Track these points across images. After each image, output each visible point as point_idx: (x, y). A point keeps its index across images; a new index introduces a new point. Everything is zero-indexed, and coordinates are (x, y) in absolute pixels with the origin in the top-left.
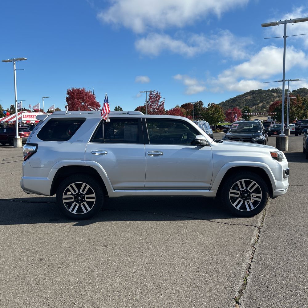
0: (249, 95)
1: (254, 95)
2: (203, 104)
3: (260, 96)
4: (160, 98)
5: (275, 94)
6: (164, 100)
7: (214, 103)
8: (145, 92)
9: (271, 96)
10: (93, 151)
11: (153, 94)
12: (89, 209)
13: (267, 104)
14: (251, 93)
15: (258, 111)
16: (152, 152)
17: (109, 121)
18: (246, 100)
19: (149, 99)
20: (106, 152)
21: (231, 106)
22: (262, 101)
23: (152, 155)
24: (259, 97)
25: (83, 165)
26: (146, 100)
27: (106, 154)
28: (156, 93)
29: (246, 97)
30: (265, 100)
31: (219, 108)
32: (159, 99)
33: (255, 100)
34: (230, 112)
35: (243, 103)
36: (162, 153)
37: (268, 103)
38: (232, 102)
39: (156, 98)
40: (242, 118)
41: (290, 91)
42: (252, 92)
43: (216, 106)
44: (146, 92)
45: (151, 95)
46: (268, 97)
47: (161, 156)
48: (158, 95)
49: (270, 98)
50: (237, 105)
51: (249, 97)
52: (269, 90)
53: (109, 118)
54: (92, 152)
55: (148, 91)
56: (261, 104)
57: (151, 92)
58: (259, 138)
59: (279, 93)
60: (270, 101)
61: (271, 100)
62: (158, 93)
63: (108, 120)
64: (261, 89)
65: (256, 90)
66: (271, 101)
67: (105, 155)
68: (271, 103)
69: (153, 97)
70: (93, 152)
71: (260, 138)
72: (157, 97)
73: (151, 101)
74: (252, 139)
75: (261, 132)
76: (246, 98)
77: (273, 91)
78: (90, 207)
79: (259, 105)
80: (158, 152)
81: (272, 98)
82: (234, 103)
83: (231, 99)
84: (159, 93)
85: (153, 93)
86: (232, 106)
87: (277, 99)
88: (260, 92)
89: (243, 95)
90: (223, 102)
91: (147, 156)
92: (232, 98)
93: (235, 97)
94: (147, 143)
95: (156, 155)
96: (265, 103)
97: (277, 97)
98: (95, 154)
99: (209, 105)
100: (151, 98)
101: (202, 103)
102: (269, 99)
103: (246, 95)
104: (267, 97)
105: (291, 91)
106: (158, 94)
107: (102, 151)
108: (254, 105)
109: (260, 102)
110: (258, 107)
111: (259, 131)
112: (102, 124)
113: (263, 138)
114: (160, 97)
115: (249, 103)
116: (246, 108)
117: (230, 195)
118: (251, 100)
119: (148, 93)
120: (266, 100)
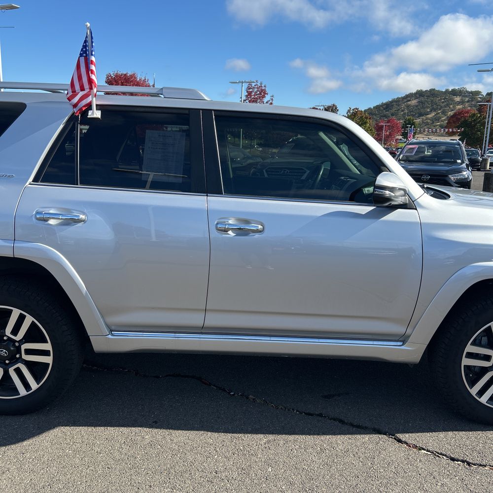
0: (414, 98)
1: (422, 99)
2: (338, 110)
3: (432, 101)
4: (266, 95)
5: (458, 99)
6: (272, 99)
7: (358, 109)
8: (239, 82)
9: (450, 102)
10: (41, 210)
11: (254, 88)
12: (34, 386)
13: (442, 114)
14: (418, 95)
15: (426, 125)
16: (231, 222)
17: (97, 114)
18: (408, 106)
19: (247, 96)
20: (82, 217)
21: (382, 116)
22: (435, 110)
23: (230, 232)
24: (430, 103)
25: (8, 253)
26: (241, 98)
27: (80, 221)
28: (260, 85)
29: (409, 101)
30: (439, 107)
31: (366, 118)
32: (264, 97)
33: (423, 108)
34: (383, 126)
35: (403, 111)
36: (260, 227)
37: (444, 113)
38: (384, 109)
39: (258, 94)
40: (402, 136)
41: (482, 94)
42: (420, 94)
43: (361, 114)
44: (242, 83)
45: (250, 89)
46: (445, 104)
47: (257, 236)
48: (262, 90)
49: (448, 105)
50: (392, 115)
51: (414, 102)
52: (447, 91)
53: (99, 107)
54: (37, 213)
55: (245, 82)
56: (433, 114)
57: (250, 83)
58: (461, 175)
59: (464, 96)
60: (448, 110)
61: (450, 107)
62: (263, 85)
63: (93, 113)
64: (434, 89)
65: (426, 91)
66: (450, 110)
67: (80, 224)
68: (451, 113)
69: (253, 93)
70: (38, 216)
71: (463, 175)
72: (260, 94)
73: (250, 99)
74: (447, 176)
75: (463, 162)
76: (409, 103)
77: (454, 93)
78: (37, 379)
79: (430, 116)
80: (247, 222)
81: (451, 105)
82: (388, 111)
83: (383, 105)
84: (265, 87)
85: (253, 85)
86: (385, 116)
87: (459, 107)
88: (432, 93)
89: (403, 98)
90: (370, 109)
91: (215, 234)
92: (384, 102)
93: (391, 100)
94: (217, 191)
95: (241, 232)
96: (439, 113)
97: (460, 103)
98: (46, 220)
99: (349, 111)
100: (249, 94)
101: (336, 108)
102: (446, 107)
103: (409, 99)
104: (443, 102)
105: (485, 95)
106: (263, 88)
107: (69, 211)
108: (421, 115)
109: (431, 111)
110: (427, 119)
111: (459, 161)
112: (74, 124)
113: (468, 177)
114: (265, 93)
115: (412, 111)
116: (409, 120)
117: (466, 362)
118: (417, 106)
119: (245, 86)
120: (441, 107)
